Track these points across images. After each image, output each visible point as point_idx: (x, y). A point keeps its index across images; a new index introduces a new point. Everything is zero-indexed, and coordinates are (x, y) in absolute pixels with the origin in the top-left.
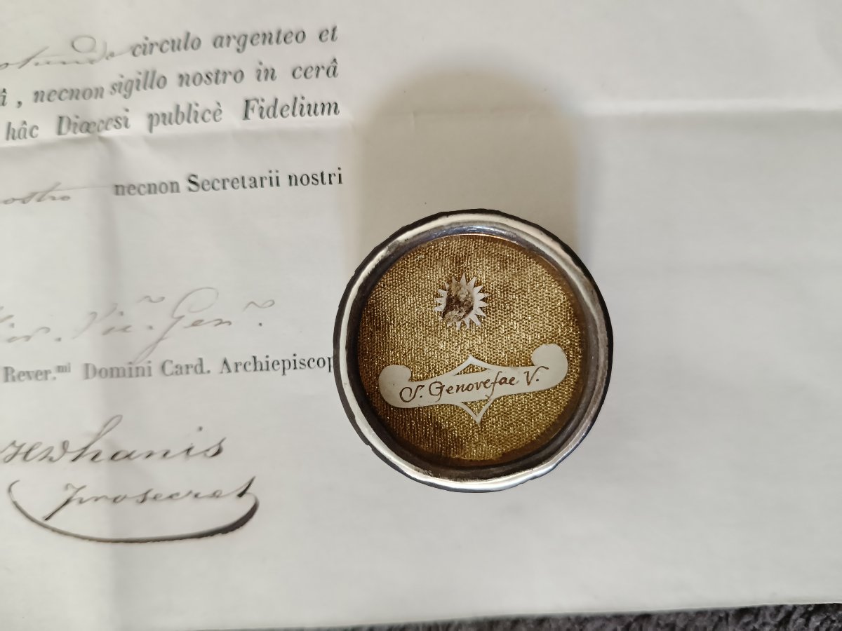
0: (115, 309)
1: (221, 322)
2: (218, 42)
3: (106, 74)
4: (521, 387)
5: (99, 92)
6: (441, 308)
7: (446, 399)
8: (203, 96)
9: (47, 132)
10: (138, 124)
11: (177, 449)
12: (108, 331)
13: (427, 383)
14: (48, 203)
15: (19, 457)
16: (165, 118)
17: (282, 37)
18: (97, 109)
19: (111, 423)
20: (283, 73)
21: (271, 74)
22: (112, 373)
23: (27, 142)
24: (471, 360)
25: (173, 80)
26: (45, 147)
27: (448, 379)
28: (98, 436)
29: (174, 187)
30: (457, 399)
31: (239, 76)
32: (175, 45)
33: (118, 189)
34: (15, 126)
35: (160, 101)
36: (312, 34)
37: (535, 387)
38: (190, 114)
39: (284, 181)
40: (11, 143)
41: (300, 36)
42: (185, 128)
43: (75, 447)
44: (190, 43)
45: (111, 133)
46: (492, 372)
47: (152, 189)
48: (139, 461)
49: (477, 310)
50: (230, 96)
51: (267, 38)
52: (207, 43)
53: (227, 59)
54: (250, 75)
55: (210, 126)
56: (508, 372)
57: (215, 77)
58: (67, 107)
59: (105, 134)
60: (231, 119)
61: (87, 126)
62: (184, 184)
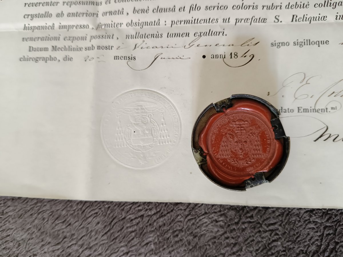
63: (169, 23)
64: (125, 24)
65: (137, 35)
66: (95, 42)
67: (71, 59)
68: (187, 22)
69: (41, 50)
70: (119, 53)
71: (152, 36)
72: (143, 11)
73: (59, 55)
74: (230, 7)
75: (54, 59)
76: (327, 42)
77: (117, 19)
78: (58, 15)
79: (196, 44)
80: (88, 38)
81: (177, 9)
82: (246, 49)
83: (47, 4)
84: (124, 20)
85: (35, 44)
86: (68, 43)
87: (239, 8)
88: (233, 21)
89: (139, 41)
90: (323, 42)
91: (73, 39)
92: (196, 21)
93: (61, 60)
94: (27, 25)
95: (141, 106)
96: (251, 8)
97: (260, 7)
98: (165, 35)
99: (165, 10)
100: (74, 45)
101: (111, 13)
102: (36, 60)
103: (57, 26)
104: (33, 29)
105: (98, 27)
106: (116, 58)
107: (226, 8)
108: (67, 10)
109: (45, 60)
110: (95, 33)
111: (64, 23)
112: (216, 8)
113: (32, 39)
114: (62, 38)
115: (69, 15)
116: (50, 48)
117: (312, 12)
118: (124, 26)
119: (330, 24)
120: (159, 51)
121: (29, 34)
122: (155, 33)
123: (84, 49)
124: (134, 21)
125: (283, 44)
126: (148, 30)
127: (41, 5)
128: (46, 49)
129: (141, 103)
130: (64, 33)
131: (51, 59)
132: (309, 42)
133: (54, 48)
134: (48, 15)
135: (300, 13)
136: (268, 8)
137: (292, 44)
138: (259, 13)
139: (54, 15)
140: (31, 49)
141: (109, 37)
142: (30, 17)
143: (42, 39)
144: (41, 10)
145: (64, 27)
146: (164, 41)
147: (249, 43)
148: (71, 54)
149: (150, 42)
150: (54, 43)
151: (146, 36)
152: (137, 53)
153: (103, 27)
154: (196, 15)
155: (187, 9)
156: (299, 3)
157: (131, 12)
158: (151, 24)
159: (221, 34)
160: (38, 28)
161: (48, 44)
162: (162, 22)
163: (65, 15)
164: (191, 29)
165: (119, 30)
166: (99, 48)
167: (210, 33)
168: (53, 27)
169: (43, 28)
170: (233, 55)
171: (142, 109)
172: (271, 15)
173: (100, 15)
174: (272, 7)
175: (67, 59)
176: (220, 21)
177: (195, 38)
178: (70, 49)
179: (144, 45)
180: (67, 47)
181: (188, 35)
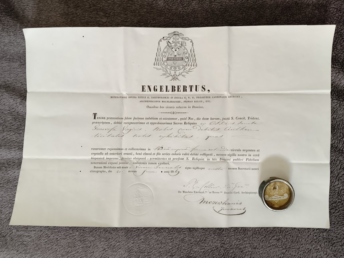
0: (228, 185)
1: (242, 187)
2: (243, 150)
3: (227, 153)
4: (282, 199)
5: (226, 155)
6: (273, 188)
7: (273, 200)
8: (241, 157)
9: (218, 160)
10: (232, 160)
11: (236, 203)
12: (228, 187)
13: (270, 198)
14: (219, 170)
15: (215, 203)
16: (235, 160)
17: (252, 151)
18: (225, 157)
19: (228, 199)
20: (252, 155)
21: (250, 155)
22: (227, 193)
23: (216, 161)
24: (276, 195)
25: (237, 155)
26: (218, 162)
27: (273, 197)
28: (226, 201)
29: (236, 169)
30: (274, 200)
31: (246, 155)
32: (237, 150)
33: (229, 169)
34: (214, 159)
35: (235, 158)
36: (256, 150)
37: (284, 199)
38: (239, 160)
39: (251, 169)
40: (213, 161)
41: (255, 151)
42: (238, 161)
43: (223, 202)
44: (239, 150)
45: (228, 161)
46: (279, 196)
47: (233, 169)
48: (231, 205)
49: (277, 189)
50: (245, 158)
51: (250, 150)
52: (242, 150)
53: (245, 153)
54: (248, 155)
55: (241, 161)
56: (280, 197)
57: (243, 155)
58: (221, 157)
59: (227, 161)
60: (245, 161)
61: (224, 160)
62: (238, 169)
63: (149, 159)
64: (133, 158)
65: (137, 163)
66: (121, 165)
67: (111, 172)
68: (155, 159)
69: (99, 168)
70: (131, 170)
71: (143, 163)
72: (139, 154)
73: (107, 170)
74: (171, 154)
75: (105, 172)
76: (204, 168)
77: (129, 156)
78: (106, 154)
79: (159, 167)
80: (118, 163)
81: (152, 154)
82: (177, 169)
83: (101, 149)
84: (132, 157)
85: (96, 165)
86: (110, 165)
87: (174, 154)
88: (172, 159)
89: (138, 165)
90: (203, 168)
91: (112, 163)
92: (159, 159)
93: (108, 172)
94: (93, 157)
95: (138, 190)
96: (178, 155)
97: (181, 154)
98: (148, 163)
99: (148, 154)
100: (112, 166)
101: (127, 154)
102: (97, 172)
103: (105, 158)
104: (95, 159)
105: (122, 159)
106: (129, 171)
107: (169, 154)
108: (109, 152)
109: (101, 172)
110: (121, 162)
111: (108, 157)
112: (166, 154)
113: (95, 163)
114: (107, 163)
115: (110, 154)
116: (103, 167)
117: (199, 157)
118: (132, 159)
119: (205, 162)
120: (145, 169)
121: (94, 161)
122: (144, 162)
123: (117, 168)
124: (136, 158)
125: (189, 168)
126: (141, 161)
127: (98, 149)
128: (101, 168)
129: (138, 189)
130: (108, 161)
131: (103, 171)
132: (198, 168)
133: (105, 167)
134: (101, 154)
135: (195, 157)
136: (184, 154)
137: (192, 168)
138: (181, 157)
139: (104, 154)
140: (95, 167)
141: (126, 163)
142: (94, 154)
143: (99, 163)
144: (99, 151)
145: (109, 158)
146: (147, 165)
147: (178, 167)
148: (111, 169)
149: (142, 165)
150: (105, 165)
151: (140, 163)
152: (137, 170)
153: (124, 159)
154: (159, 156)
155: (156, 154)
156: (195, 153)
157: (135, 154)
158: (142, 159)
159: (168, 164)
160: (98, 158)
161: (102, 166)
162: (147, 158)
163: (109, 154)
164: (157, 161)
165: (130, 161)
166: (123, 168)
167: (164, 163)
168: (104, 158)
169: (99, 158)
170: (172, 171)
171: (139, 191)
172: (185, 157)
173: (123, 154)
174: (186, 154)
175: (110, 171)
176: (168, 159)
177: (158, 165)
178: (111, 168)
179: (140, 167)
180: (110, 167)
181: (156, 164)
